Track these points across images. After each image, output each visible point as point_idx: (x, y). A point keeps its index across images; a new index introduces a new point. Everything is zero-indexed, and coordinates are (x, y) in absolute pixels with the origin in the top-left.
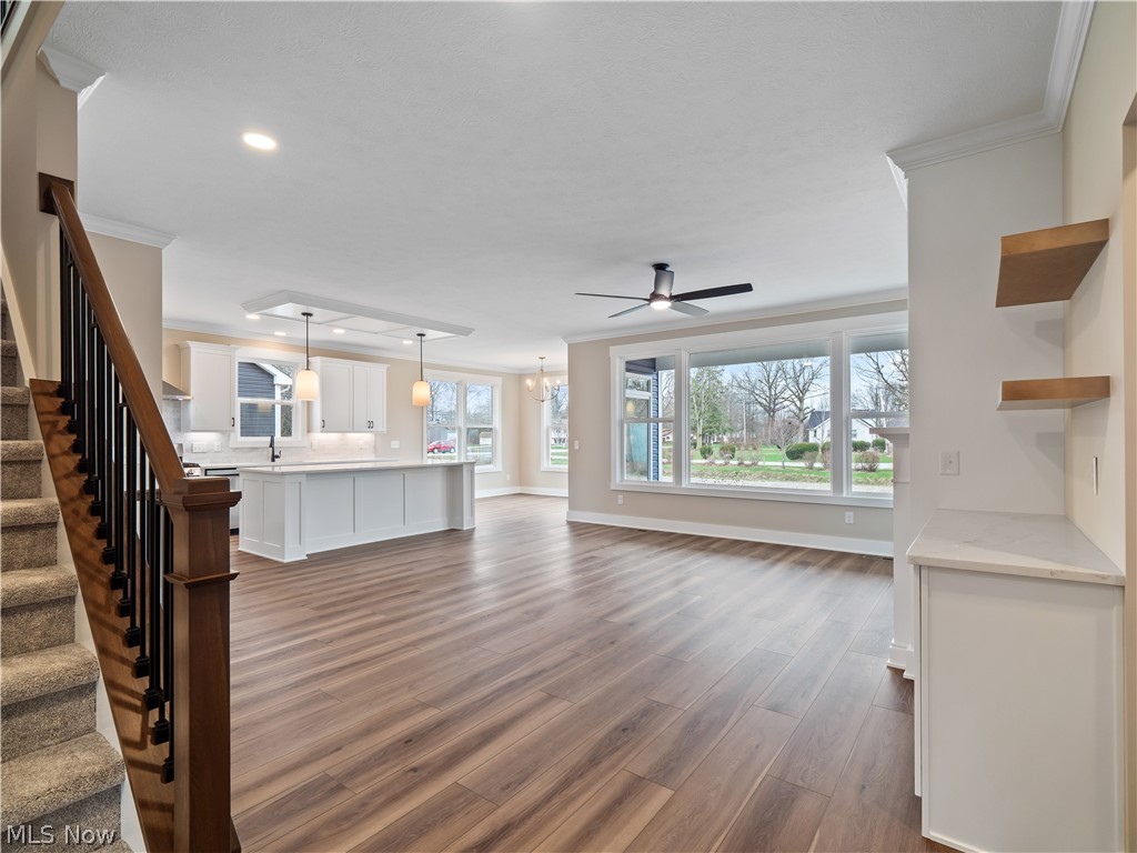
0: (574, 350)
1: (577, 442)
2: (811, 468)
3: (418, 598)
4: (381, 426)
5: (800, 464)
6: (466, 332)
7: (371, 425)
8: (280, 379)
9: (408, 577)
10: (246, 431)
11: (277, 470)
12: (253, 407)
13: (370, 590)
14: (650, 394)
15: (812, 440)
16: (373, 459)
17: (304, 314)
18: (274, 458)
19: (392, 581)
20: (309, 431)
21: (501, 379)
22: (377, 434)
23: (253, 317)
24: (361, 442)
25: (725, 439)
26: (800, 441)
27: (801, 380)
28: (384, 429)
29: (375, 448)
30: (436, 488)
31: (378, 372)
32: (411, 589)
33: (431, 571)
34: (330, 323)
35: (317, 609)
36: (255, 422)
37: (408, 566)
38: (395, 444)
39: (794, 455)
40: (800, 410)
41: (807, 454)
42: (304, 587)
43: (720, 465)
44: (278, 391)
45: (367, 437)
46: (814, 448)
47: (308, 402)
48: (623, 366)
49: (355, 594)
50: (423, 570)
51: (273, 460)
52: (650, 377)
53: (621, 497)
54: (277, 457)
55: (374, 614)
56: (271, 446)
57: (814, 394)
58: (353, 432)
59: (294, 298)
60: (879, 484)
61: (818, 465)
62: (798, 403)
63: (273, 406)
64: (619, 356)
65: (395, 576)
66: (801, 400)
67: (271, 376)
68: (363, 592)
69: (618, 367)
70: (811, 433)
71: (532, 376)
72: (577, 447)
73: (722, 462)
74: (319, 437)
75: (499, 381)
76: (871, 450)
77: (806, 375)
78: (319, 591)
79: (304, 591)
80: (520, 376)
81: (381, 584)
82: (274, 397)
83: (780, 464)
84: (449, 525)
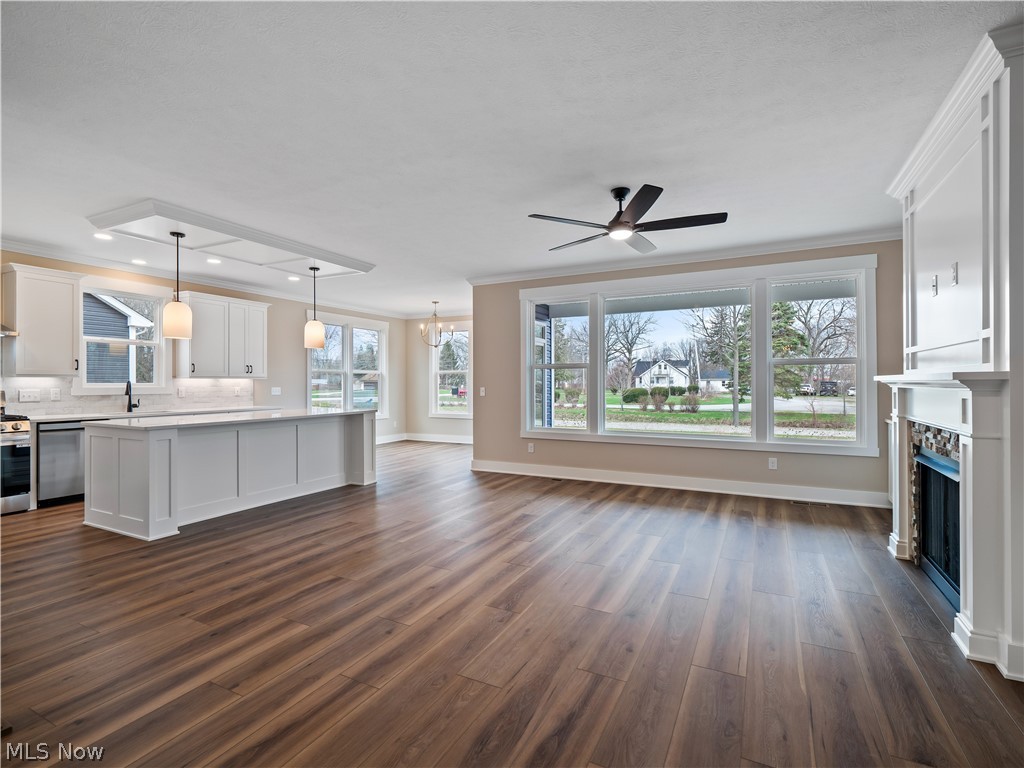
0: (479, 293)
1: (483, 389)
2: (645, 409)
3: (343, 589)
4: (261, 370)
5: (637, 406)
6: (366, 267)
7: (249, 369)
8: (136, 320)
9: (319, 556)
10: (94, 376)
11: (135, 423)
12: (102, 347)
13: (275, 580)
14: (545, 341)
15: (638, 385)
16: (252, 407)
17: (173, 234)
18: (131, 407)
19: (300, 563)
20: (174, 377)
21: (388, 323)
22: (256, 380)
23: (103, 236)
24: (237, 388)
25: (566, 385)
26: (629, 387)
27: (630, 335)
28: (265, 375)
29: (253, 395)
30: (333, 440)
31: (258, 311)
32: (328, 576)
33: (345, 546)
34: (204, 249)
35: (204, 619)
36: (104, 365)
37: (314, 539)
38: (276, 391)
39: (630, 398)
40: (629, 360)
41: (641, 398)
42: (180, 580)
43: (569, 408)
44: (133, 334)
45: (244, 383)
46: (644, 393)
47: (174, 341)
48: (533, 309)
49: (255, 588)
50: (334, 544)
51: (130, 410)
52: (545, 324)
53: (531, 445)
54: (135, 406)
55: (289, 623)
56: (127, 393)
57: (640, 346)
58: (229, 377)
59: (161, 209)
60: (702, 423)
61: (650, 407)
62: (627, 354)
63: (128, 348)
64: (529, 300)
65: (301, 556)
66: (630, 352)
67: (125, 317)
68: (264, 584)
69: (528, 311)
70: (637, 380)
71: (426, 321)
72: (482, 394)
73: (570, 405)
74: (186, 383)
75: (386, 325)
76: (687, 394)
77: (634, 330)
78: (202, 587)
79: (182, 587)
80: (408, 323)
81: (286, 569)
82: (128, 337)
83: (620, 406)
84: (347, 480)
